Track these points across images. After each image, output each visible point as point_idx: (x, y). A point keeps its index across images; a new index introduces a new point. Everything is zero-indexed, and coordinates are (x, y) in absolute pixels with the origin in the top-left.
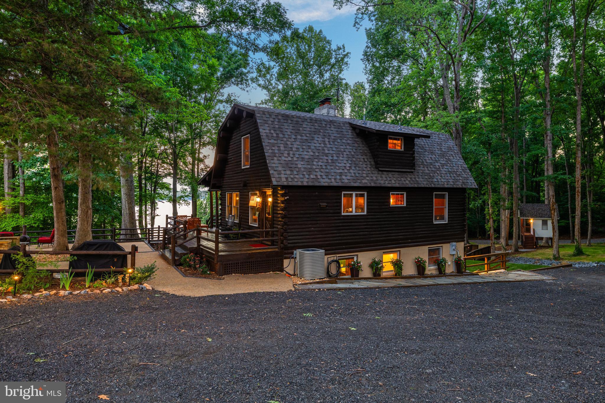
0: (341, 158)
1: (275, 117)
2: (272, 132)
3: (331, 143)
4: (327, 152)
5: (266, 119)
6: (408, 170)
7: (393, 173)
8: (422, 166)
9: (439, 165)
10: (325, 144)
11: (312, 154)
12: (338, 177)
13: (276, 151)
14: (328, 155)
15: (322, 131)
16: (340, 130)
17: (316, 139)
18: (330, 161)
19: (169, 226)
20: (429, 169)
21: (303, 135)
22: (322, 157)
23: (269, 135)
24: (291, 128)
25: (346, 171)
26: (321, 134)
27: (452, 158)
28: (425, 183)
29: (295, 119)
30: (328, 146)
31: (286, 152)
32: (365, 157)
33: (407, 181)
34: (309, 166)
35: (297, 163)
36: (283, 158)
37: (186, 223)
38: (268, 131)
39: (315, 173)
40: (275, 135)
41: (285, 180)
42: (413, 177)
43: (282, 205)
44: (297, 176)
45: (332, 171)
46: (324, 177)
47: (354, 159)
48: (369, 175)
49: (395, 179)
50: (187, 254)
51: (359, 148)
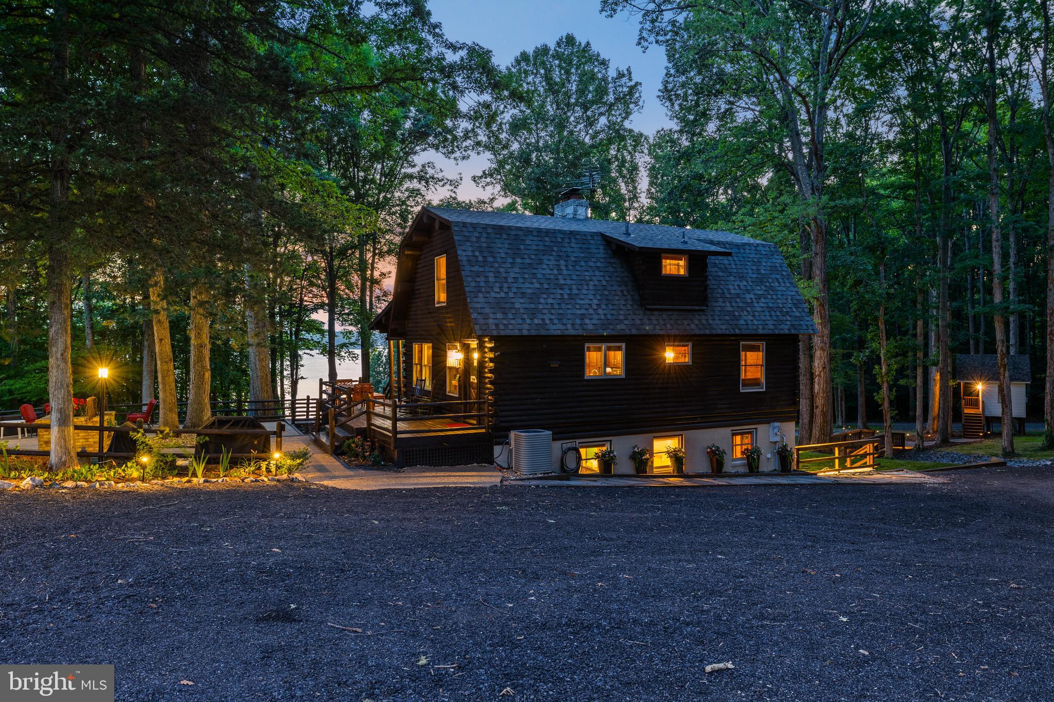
0: (585, 292)
1: (481, 230)
2: (477, 254)
3: (570, 268)
4: (562, 282)
5: (467, 234)
6: (697, 308)
7: (670, 313)
8: (721, 300)
9: (752, 296)
10: (559, 270)
11: (538, 286)
12: (578, 321)
13: (482, 284)
14: (564, 287)
15: (555, 249)
16: (585, 246)
17: (546, 262)
18: (566, 297)
19: (325, 396)
20: (734, 304)
21: (526, 256)
22: (554, 291)
23: (472, 258)
24: (507, 246)
25: (591, 311)
26: (554, 254)
27: (777, 284)
28: (723, 327)
29: (513, 233)
30: (565, 272)
31: (498, 285)
32: (623, 288)
33: (694, 325)
34: (532, 306)
35: (513, 300)
36: (493, 295)
37: (349, 391)
38: (470, 253)
39: (541, 316)
40: (480, 259)
41: (494, 327)
42: (704, 317)
43: (491, 364)
44: (513, 322)
45: (569, 311)
46: (556, 321)
47: (606, 293)
48: (629, 317)
49: (672, 322)
50: (352, 438)
51: (616, 274)
